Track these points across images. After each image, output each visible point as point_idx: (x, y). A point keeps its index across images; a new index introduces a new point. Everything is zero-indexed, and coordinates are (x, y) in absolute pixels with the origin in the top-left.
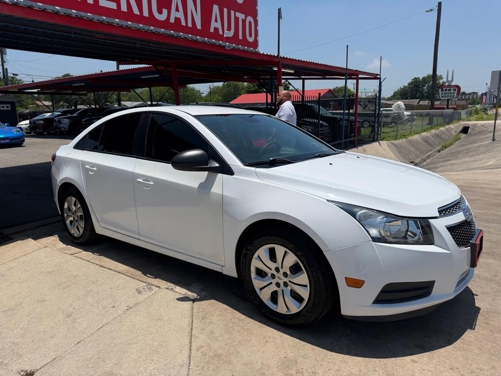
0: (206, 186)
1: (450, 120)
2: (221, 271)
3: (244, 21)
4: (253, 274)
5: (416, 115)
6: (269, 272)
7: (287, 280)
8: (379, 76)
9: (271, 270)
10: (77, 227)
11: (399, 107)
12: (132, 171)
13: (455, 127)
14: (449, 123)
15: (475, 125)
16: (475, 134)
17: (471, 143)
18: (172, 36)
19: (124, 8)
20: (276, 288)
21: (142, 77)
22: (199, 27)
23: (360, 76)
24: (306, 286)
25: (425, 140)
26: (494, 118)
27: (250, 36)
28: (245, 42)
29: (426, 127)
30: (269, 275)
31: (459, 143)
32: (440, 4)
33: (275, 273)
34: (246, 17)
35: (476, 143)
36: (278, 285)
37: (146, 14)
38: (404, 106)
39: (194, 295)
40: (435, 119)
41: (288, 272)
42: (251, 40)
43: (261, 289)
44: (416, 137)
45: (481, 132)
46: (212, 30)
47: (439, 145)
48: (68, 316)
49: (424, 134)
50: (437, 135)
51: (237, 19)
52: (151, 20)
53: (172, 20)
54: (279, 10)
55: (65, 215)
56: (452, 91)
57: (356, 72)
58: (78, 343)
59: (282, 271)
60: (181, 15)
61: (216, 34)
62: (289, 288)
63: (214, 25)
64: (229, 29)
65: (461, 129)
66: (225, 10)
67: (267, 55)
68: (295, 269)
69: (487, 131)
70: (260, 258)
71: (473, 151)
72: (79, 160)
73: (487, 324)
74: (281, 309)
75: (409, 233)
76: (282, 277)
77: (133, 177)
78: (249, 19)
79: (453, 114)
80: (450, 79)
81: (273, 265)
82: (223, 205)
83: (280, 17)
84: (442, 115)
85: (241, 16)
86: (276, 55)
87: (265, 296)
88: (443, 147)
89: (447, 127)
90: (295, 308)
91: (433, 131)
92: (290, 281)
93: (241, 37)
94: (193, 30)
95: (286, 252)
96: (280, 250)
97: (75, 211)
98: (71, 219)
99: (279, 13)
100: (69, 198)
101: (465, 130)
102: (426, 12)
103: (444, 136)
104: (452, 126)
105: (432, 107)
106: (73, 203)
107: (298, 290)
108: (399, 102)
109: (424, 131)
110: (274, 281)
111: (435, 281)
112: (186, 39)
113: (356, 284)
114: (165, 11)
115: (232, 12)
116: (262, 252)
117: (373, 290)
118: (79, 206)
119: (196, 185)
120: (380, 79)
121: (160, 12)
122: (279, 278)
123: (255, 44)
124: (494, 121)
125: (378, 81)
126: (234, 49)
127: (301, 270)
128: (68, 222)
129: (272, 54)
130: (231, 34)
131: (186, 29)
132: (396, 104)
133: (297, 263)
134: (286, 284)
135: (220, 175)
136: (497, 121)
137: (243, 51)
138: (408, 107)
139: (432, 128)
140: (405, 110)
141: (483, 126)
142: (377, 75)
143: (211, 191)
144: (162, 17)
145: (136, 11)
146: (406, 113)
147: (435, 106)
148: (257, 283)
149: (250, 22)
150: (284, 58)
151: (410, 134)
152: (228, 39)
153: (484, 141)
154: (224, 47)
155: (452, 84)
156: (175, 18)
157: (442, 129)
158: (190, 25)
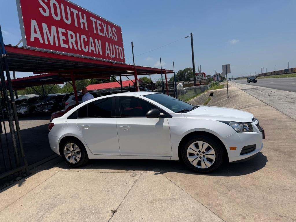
0: (160, 124)
1: (203, 90)
2: (170, 159)
3: (118, 49)
4: (188, 156)
5: (188, 89)
6: (196, 153)
7: (204, 154)
8: (173, 72)
9: (197, 152)
10: (75, 158)
11: (180, 86)
12: (116, 123)
13: (207, 93)
14: (203, 92)
15: (216, 91)
16: (217, 96)
17: (218, 100)
18: (91, 59)
19: (71, 47)
20: (199, 159)
21: (40, 80)
22: (101, 54)
23: (166, 72)
24: (214, 155)
25: (196, 101)
26: (227, 87)
27: (122, 56)
28: (119, 59)
29: (195, 94)
30: (196, 154)
31: (211, 101)
32: (191, 34)
33: (198, 153)
34: (119, 48)
35: (220, 100)
36: (200, 157)
37: (80, 49)
38: (182, 85)
39: (159, 172)
40: (198, 91)
41: (205, 151)
42: (122, 58)
43: (192, 161)
44: (192, 100)
45: (219, 95)
46: (106, 55)
47: (203, 103)
48: (108, 191)
49: (195, 98)
50: (200, 98)
51: (115, 48)
52: (82, 52)
53: (90, 51)
54: (132, 43)
55: (65, 154)
56: (202, 76)
57: (164, 71)
58: (125, 198)
59: (202, 151)
60: (93, 48)
61: (108, 57)
62: (206, 157)
63: (107, 52)
64: (113, 54)
65: (210, 94)
66: (111, 44)
67: (129, 65)
68: (208, 149)
69: (222, 94)
70: (191, 148)
71: (221, 104)
72: (76, 124)
73: (271, 159)
74: (203, 166)
75: (244, 129)
76: (202, 154)
77: (117, 126)
78: (120, 48)
79: (204, 87)
80: (200, 70)
81: (197, 150)
82: (170, 130)
83: (132, 46)
84: (200, 88)
85: (117, 47)
86: (133, 65)
87: (195, 164)
88: (205, 104)
89: (203, 94)
90: (209, 165)
91: (198, 96)
92: (206, 155)
93: (118, 58)
94: (99, 55)
95: (203, 143)
96: (200, 143)
97: (73, 150)
98: (70, 155)
99: (132, 44)
100: (68, 144)
101: (212, 94)
102: (186, 37)
103: (203, 98)
104: (205, 93)
105: (195, 85)
106: (71, 146)
107: (210, 157)
108: (180, 84)
109: (195, 97)
110: (198, 156)
111: (256, 144)
112: (96, 60)
113: (233, 148)
114: (87, 47)
115: (114, 45)
116: (192, 146)
117: (239, 150)
118: (77, 147)
119: (154, 124)
120: (174, 73)
121: (85, 48)
122: (201, 155)
123: (124, 60)
124: (227, 89)
125: (174, 74)
126: (116, 63)
127: (211, 149)
128: (67, 158)
129: (132, 65)
130: (113, 56)
131: (96, 55)
132: (179, 84)
133: (209, 147)
134: (204, 156)
135: (165, 118)
136: (228, 88)
137: (120, 64)
138: (185, 86)
139: (197, 95)
140: (184, 87)
141: (219, 91)
142: (173, 71)
143: (164, 125)
144: (86, 50)
145: (76, 48)
146: (184, 89)
147: (196, 84)
148: (190, 159)
149: (121, 50)
150: (136, 66)
151: (189, 99)
152: (113, 59)
153: (224, 99)
154: (112, 63)
155: (201, 72)
156: (92, 50)
157: (201, 95)
158: (97, 53)
